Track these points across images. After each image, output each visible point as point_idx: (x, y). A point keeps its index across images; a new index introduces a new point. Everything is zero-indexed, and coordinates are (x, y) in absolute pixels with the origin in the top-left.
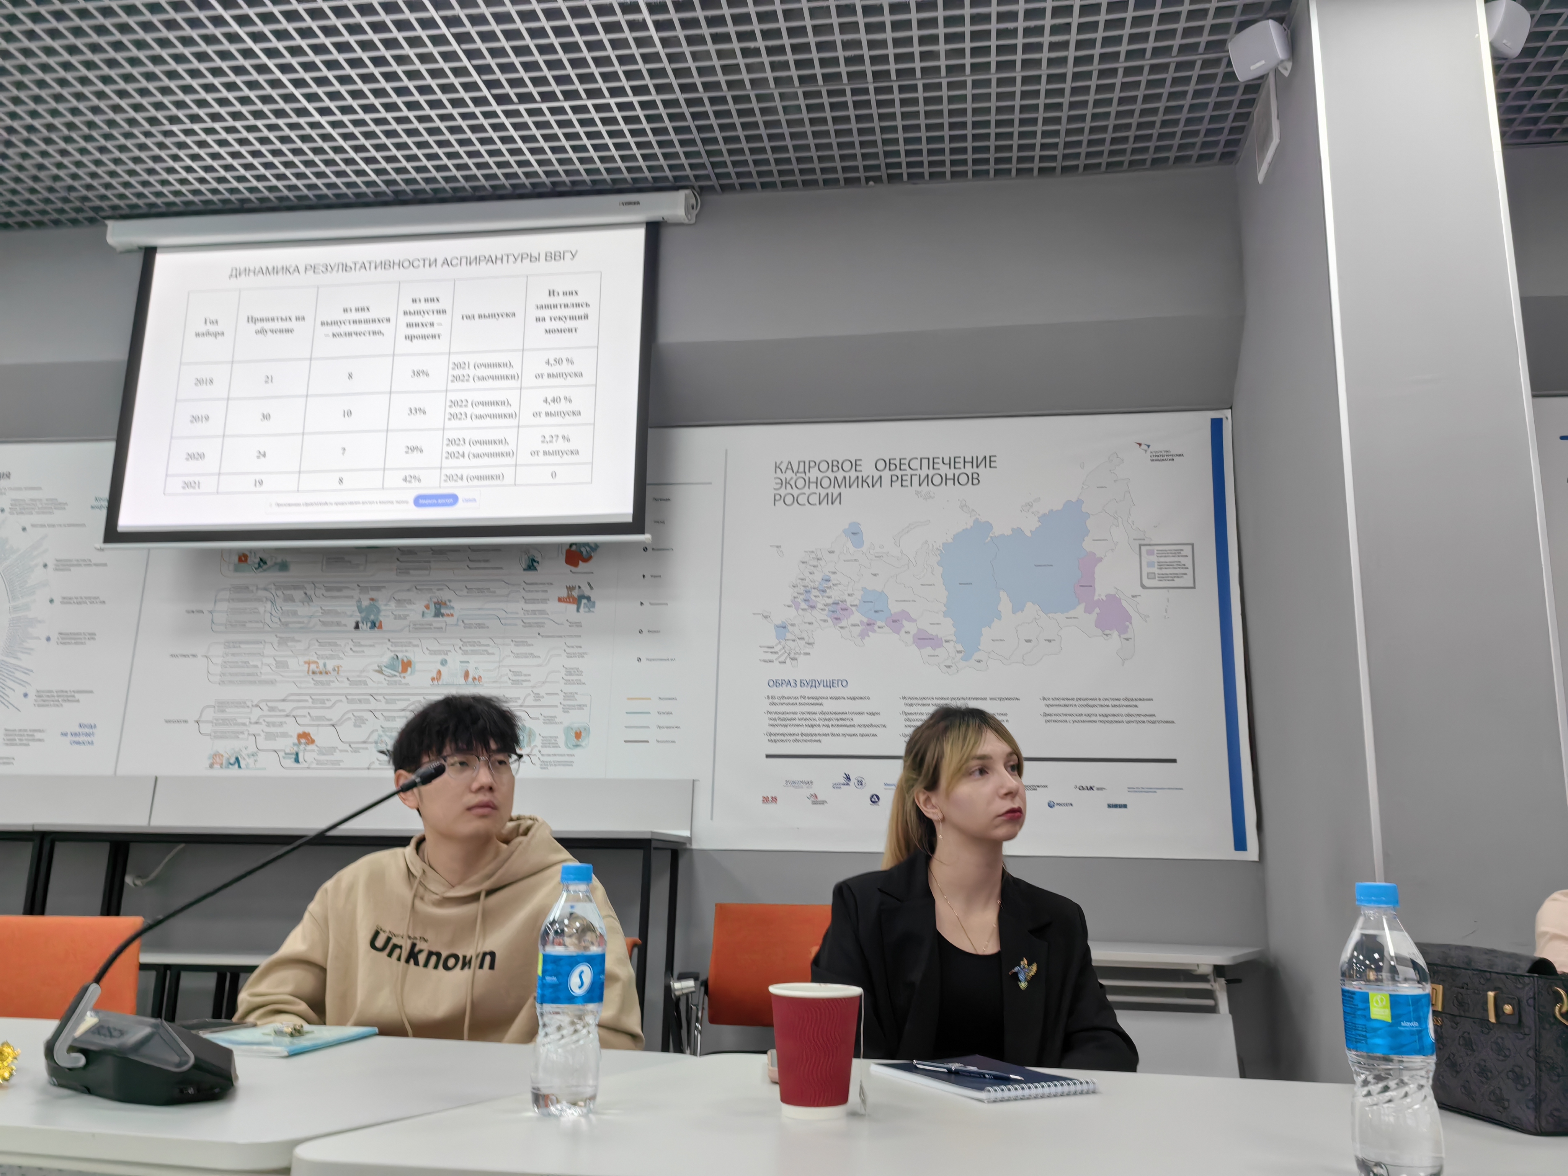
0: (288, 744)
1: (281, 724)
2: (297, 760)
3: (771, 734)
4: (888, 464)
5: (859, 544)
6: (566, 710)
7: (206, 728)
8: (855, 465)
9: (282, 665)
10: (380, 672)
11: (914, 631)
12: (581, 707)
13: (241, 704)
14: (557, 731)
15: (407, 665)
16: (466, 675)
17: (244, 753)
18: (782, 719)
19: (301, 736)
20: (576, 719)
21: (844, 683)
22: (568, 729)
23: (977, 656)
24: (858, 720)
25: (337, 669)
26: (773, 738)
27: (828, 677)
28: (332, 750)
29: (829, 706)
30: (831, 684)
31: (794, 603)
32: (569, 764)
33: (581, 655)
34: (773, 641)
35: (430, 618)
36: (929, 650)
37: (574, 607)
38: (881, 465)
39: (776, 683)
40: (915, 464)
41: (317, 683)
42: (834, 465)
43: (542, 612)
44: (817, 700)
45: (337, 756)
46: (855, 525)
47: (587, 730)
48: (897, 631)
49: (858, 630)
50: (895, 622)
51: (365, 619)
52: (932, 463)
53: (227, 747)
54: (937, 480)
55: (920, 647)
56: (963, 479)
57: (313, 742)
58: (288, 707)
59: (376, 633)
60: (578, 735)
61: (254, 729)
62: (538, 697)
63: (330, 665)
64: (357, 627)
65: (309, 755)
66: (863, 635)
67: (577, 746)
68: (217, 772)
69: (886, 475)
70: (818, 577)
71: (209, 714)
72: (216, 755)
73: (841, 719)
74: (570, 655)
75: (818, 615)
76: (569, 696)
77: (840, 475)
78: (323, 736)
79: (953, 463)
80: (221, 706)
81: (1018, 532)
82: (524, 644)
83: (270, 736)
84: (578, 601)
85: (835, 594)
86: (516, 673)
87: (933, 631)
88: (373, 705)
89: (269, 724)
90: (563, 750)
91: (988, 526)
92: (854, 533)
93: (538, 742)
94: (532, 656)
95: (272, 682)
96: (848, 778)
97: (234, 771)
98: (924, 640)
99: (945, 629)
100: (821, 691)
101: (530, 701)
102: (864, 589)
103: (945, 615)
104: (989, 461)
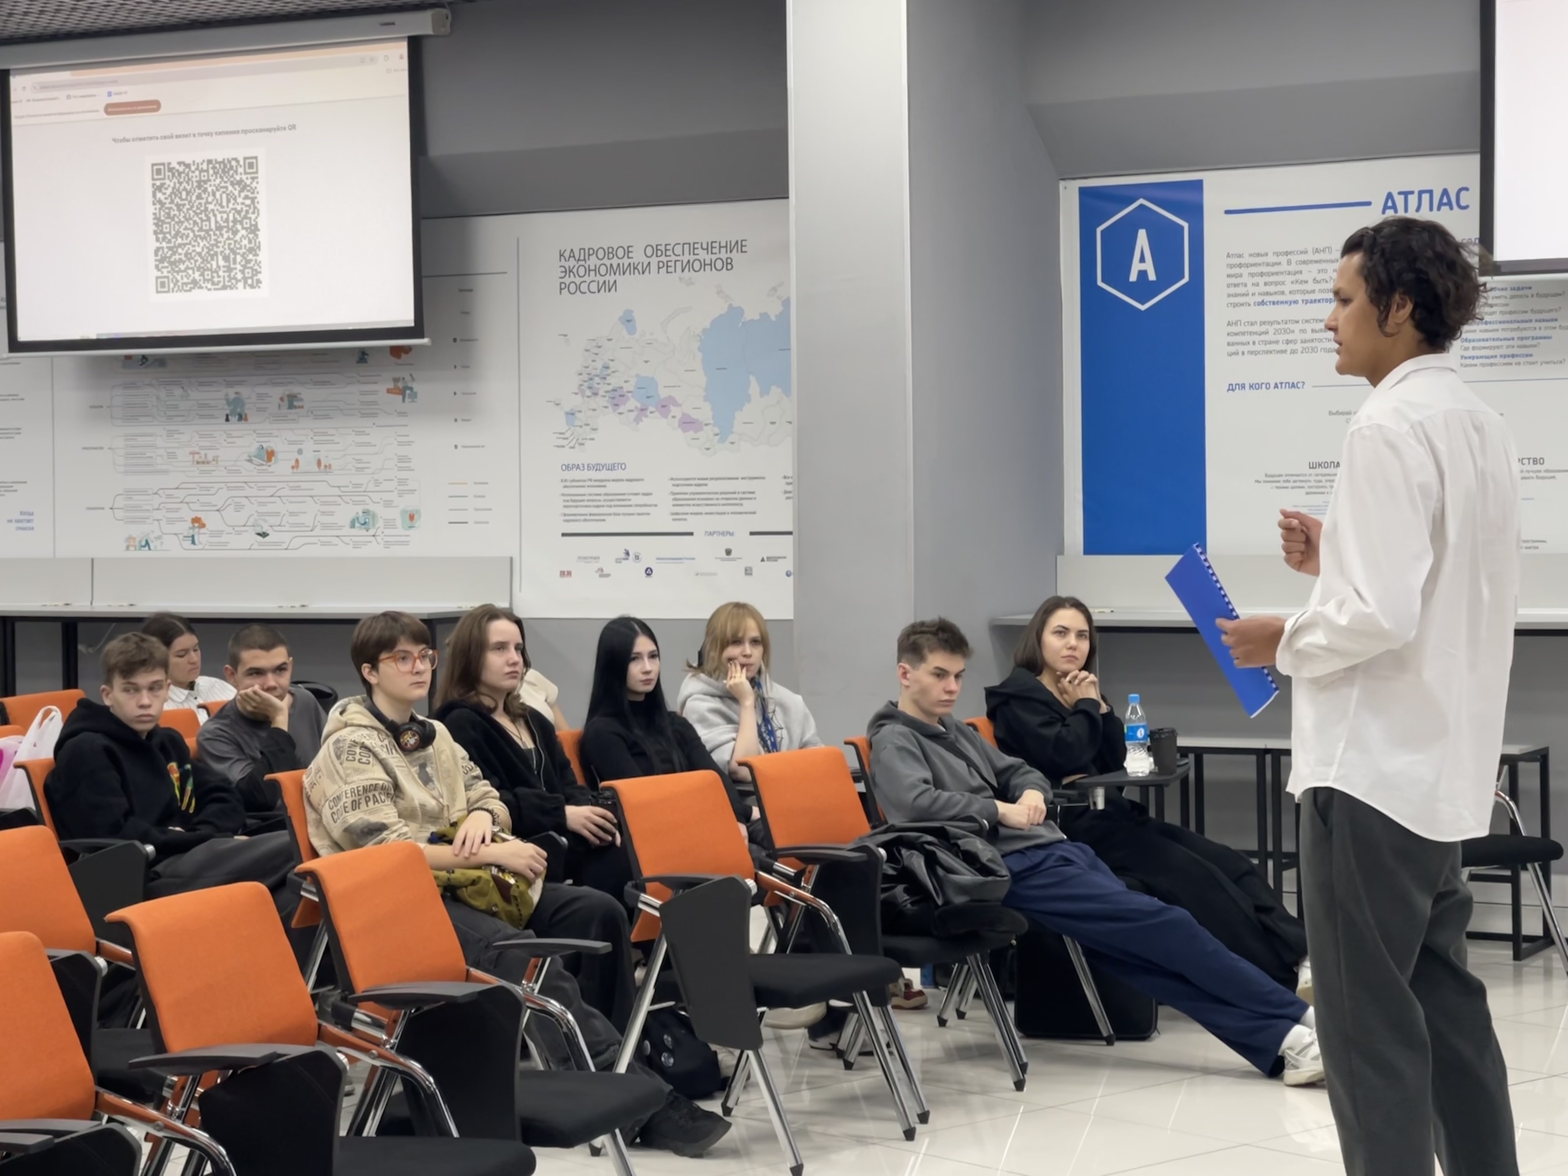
0: (185, 527)
1: (177, 510)
2: (193, 542)
3: (565, 515)
4: (656, 250)
5: (632, 331)
6: (400, 495)
7: (120, 514)
8: (628, 252)
9: (172, 456)
10: (250, 461)
11: (679, 416)
12: (412, 491)
13: (144, 492)
14: (394, 514)
15: (270, 455)
16: (319, 463)
17: (151, 537)
18: (571, 501)
19: (196, 520)
20: (408, 503)
21: (622, 466)
22: (403, 512)
23: (732, 438)
24: (635, 500)
25: (215, 459)
26: (567, 518)
27: (609, 461)
28: (220, 533)
29: (612, 488)
30: (612, 467)
31: (580, 392)
32: (406, 543)
33: (409, 443)
34: (563, 427)
35: (285, 410)
36: (691, 434)
37: (401, 397)
38: (649, 251)
39: (568, 467)
40: (678, 249)
41: (202, 472)
42: (610, 252)
43: (375, 403)
44: (603, 481)
45: (224, 538)
46: (629, 312)
47: (418, 512)
48: (665, 416)
49: (634, 415)
50: (664, 407)
51: (233, 413)
52: (693, 247)
53: (138, 531)
54: (697, 265)
55: (685, 430)
56: (719, 264)
57: (203, 526)
58: (181, 494)
59: (242, 425)
60: (412, 517)
61: (158, 515)
62: (377, 483)
63: (211, 455)
64: (227, 420)
65: (202, 538)
66: (638, 420)
67: (411, 527)
68: (133, 554)
69: (654, 261)
70: (599, 365)
71: (120, 502)
72: (130, 538)
73: (621, 499)
74: (401, 444)
75: (600, 401)
76: (402, 482)
77: (615, 262)
78: (211, 520)
79: (709, 248)
80: (129, 493)
81: (764, 316)
82: (363, 433)
83: (171, 521)
84: (402, 392)
85: (614, 381)
86: (359, 461)
87: (695, 415)
88: (248, 492)
89: (169, 510)
90: (400, 531)
91: (740, 311)
92: (628, 320)
93: (380, 523)
94: (369, 444)
95: (166, 472)
96: (627, 553)
97: (145, 553)
98: (688, 423)
99: (705, 413)
100: (604, 474)
101: (371, 487)
102: (637, 376)
103: (706, 399)
104: (740, 246)
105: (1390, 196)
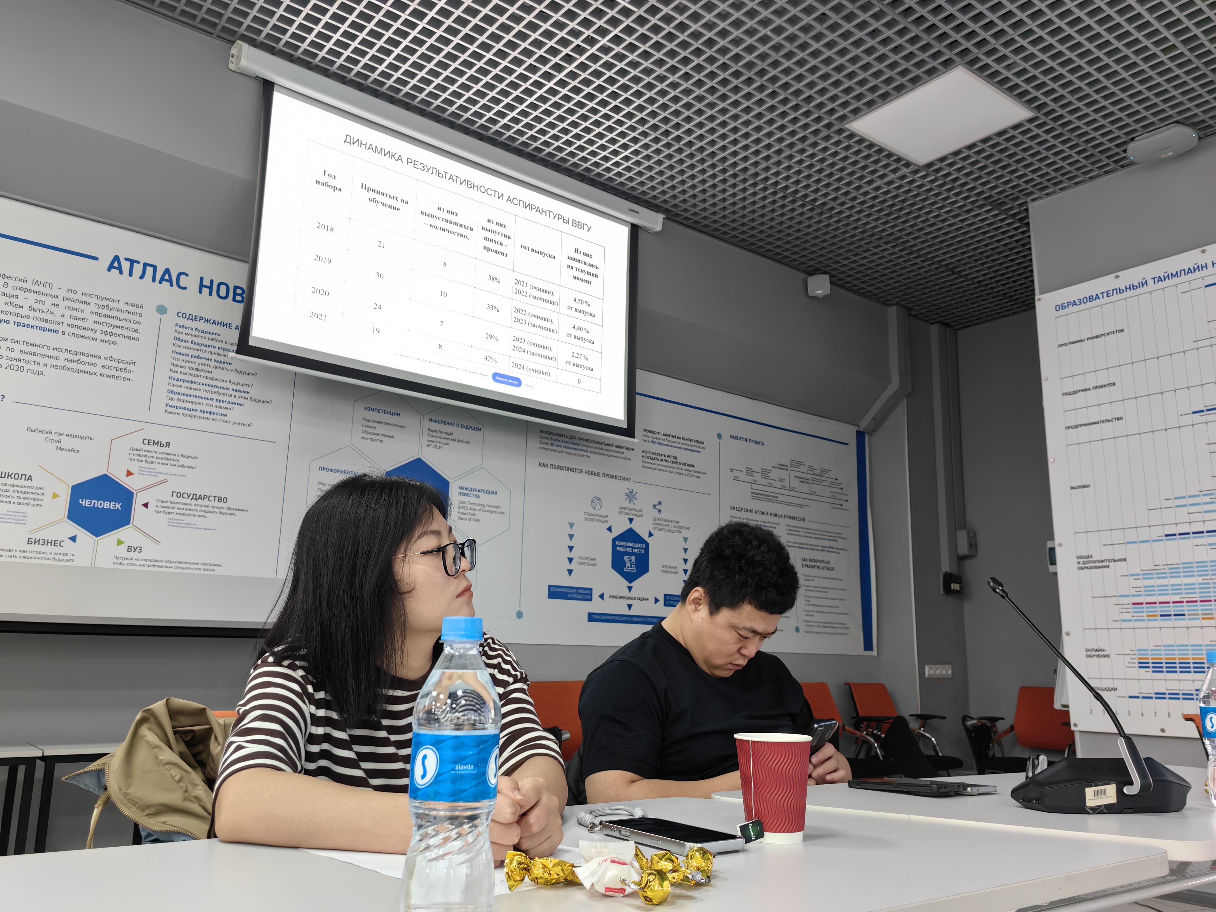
105: (116, 258)
